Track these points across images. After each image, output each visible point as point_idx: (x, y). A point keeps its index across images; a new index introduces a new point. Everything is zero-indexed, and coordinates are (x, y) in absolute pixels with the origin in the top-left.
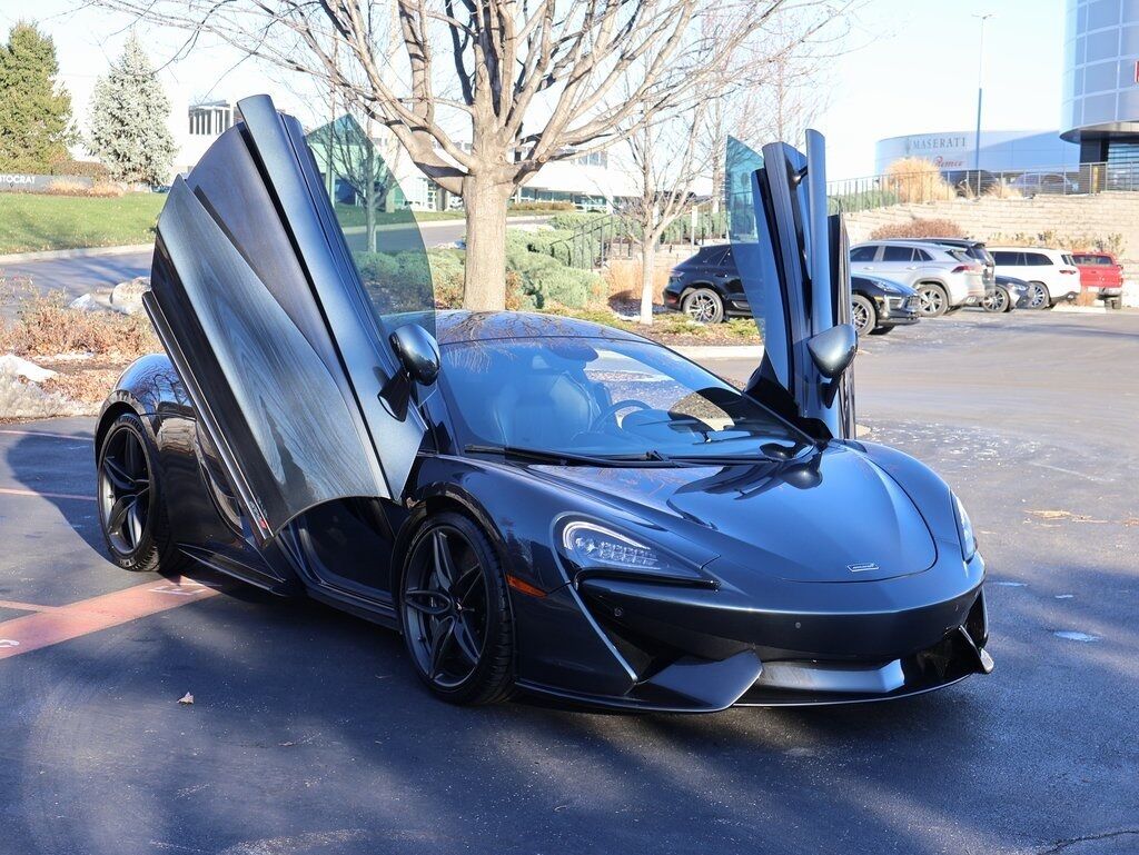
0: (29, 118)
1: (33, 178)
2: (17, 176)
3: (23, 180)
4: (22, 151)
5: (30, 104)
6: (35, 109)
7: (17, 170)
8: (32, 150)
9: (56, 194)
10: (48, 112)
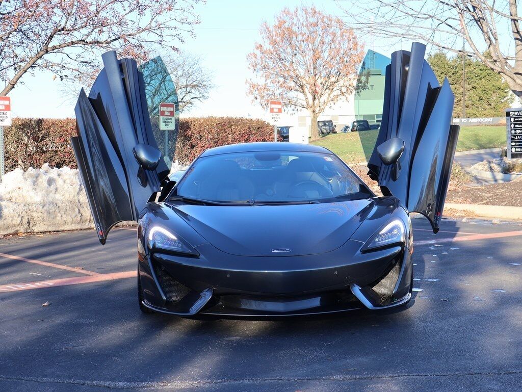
0: (490, 92)
1: (491, 119)
2: (484, 119)
3: (487, 120)
4: (488, 107)
5: (491, 86)
6: (493, 88)
7: (485, 116)
8: (492, 107)
9: (499, 126)
10: (500, 89)
